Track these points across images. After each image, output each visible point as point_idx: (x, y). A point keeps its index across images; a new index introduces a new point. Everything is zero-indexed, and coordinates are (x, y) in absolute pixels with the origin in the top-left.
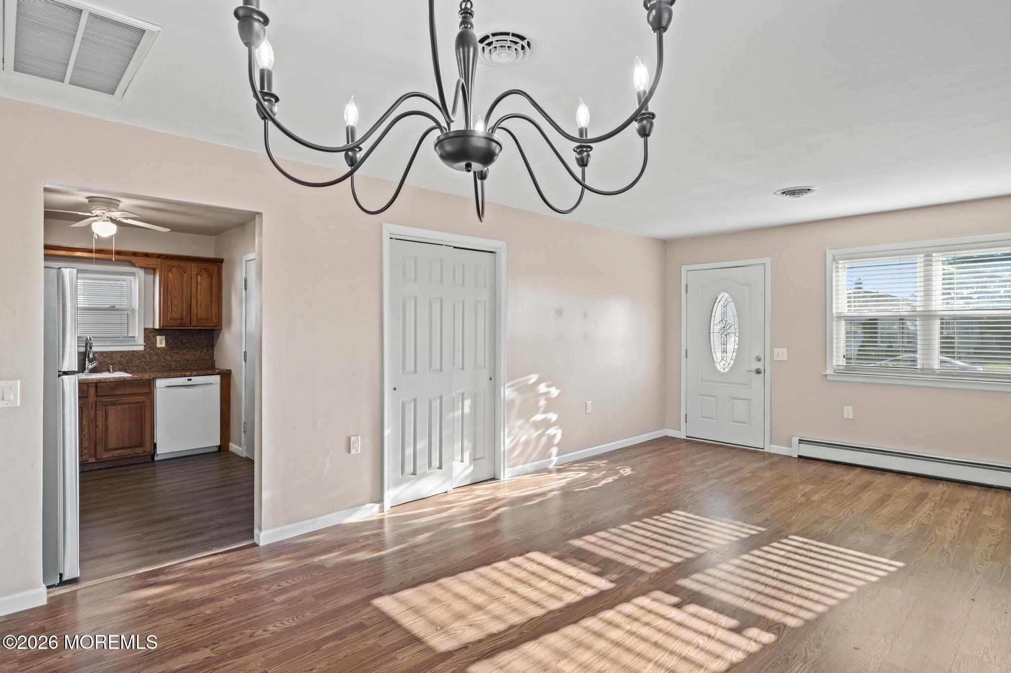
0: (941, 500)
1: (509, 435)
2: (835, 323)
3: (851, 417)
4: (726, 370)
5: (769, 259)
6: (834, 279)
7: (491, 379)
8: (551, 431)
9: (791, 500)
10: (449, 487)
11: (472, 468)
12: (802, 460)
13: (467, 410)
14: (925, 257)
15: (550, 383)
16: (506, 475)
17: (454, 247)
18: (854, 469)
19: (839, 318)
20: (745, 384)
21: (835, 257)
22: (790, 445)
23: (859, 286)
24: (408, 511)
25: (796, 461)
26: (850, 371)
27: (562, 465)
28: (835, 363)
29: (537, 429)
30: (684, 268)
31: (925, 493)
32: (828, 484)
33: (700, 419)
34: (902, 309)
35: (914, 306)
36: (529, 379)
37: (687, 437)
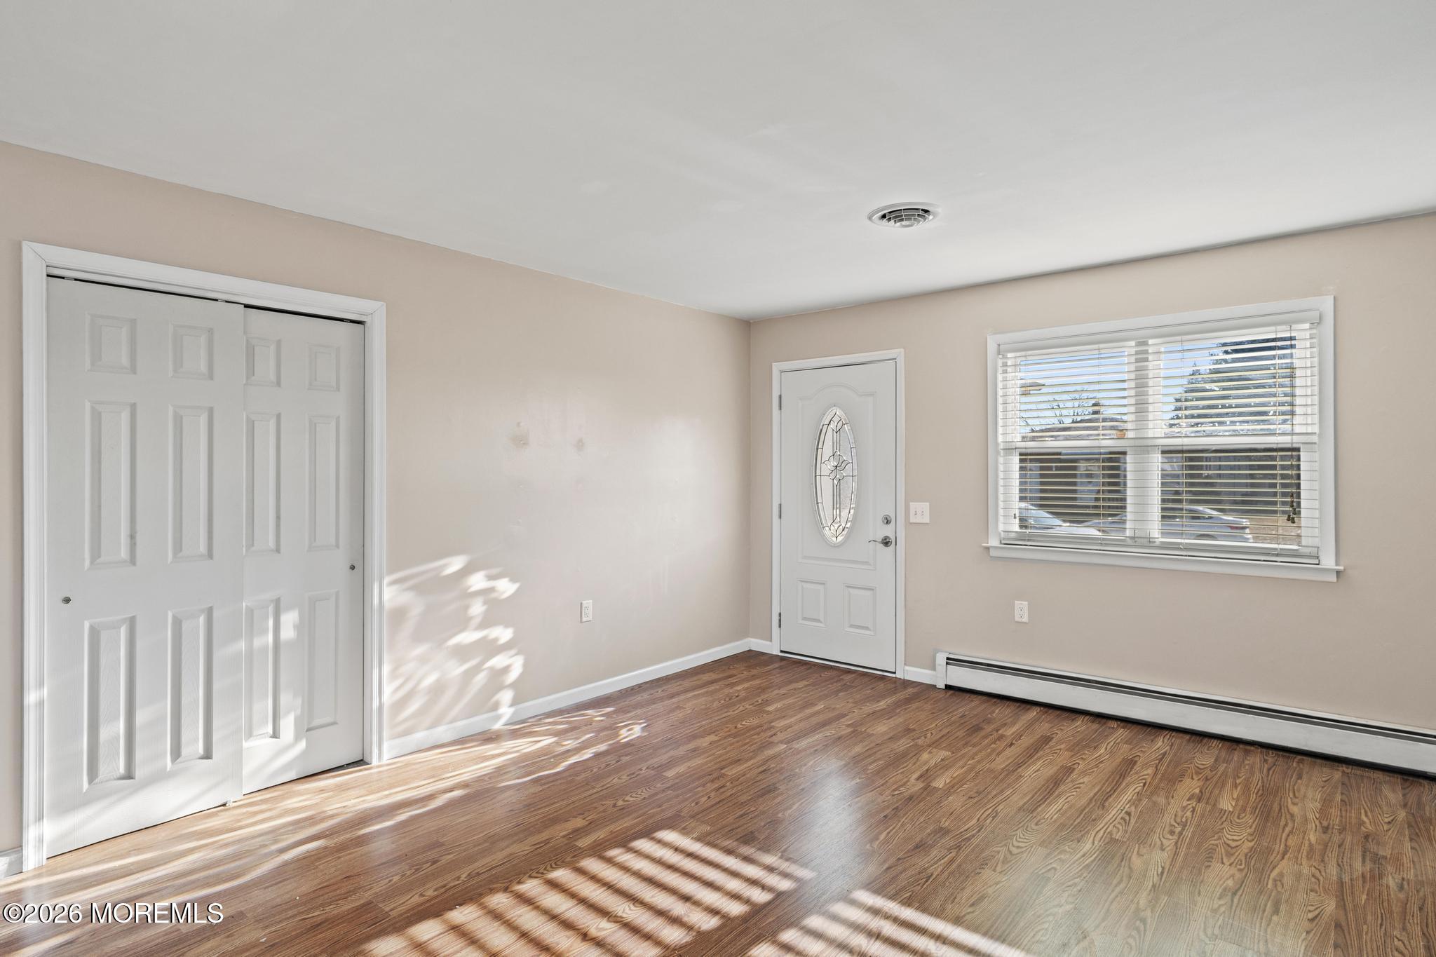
0: (1155, 773)
1: (394, 674)
2: (1001, 460)
3: (1025, 619)
4: (840, 538)
5: (902, 350)
6: (1000, 385)
7: (353, 568)
8: (498, 661)
9: (894, 790)
10: (232, 795)
11: (302, 745)
12: (951, 692)
13: (288, 633)
14: (1136, 345)
15: (495, 571)
16: (384, 755)
17: (247, 306)
18: (1029, 709)
19: (1009, 450)
20: (866, 563)
21: (1001, 346)
22: (933, 668)
23: (1096, 408)
24: (89, 865)
25: (944, 691)
26: (1024, 540)
27: (523, 722)
28: (1001, 527)
29: (464, 660)
30: (776, 367)
31: (1131, 760)
32: (974, 746)
33: (801, 622)
34: (1103, 435)
35: (1122, 430)
36: (445, 566)
37: (782, 651)
